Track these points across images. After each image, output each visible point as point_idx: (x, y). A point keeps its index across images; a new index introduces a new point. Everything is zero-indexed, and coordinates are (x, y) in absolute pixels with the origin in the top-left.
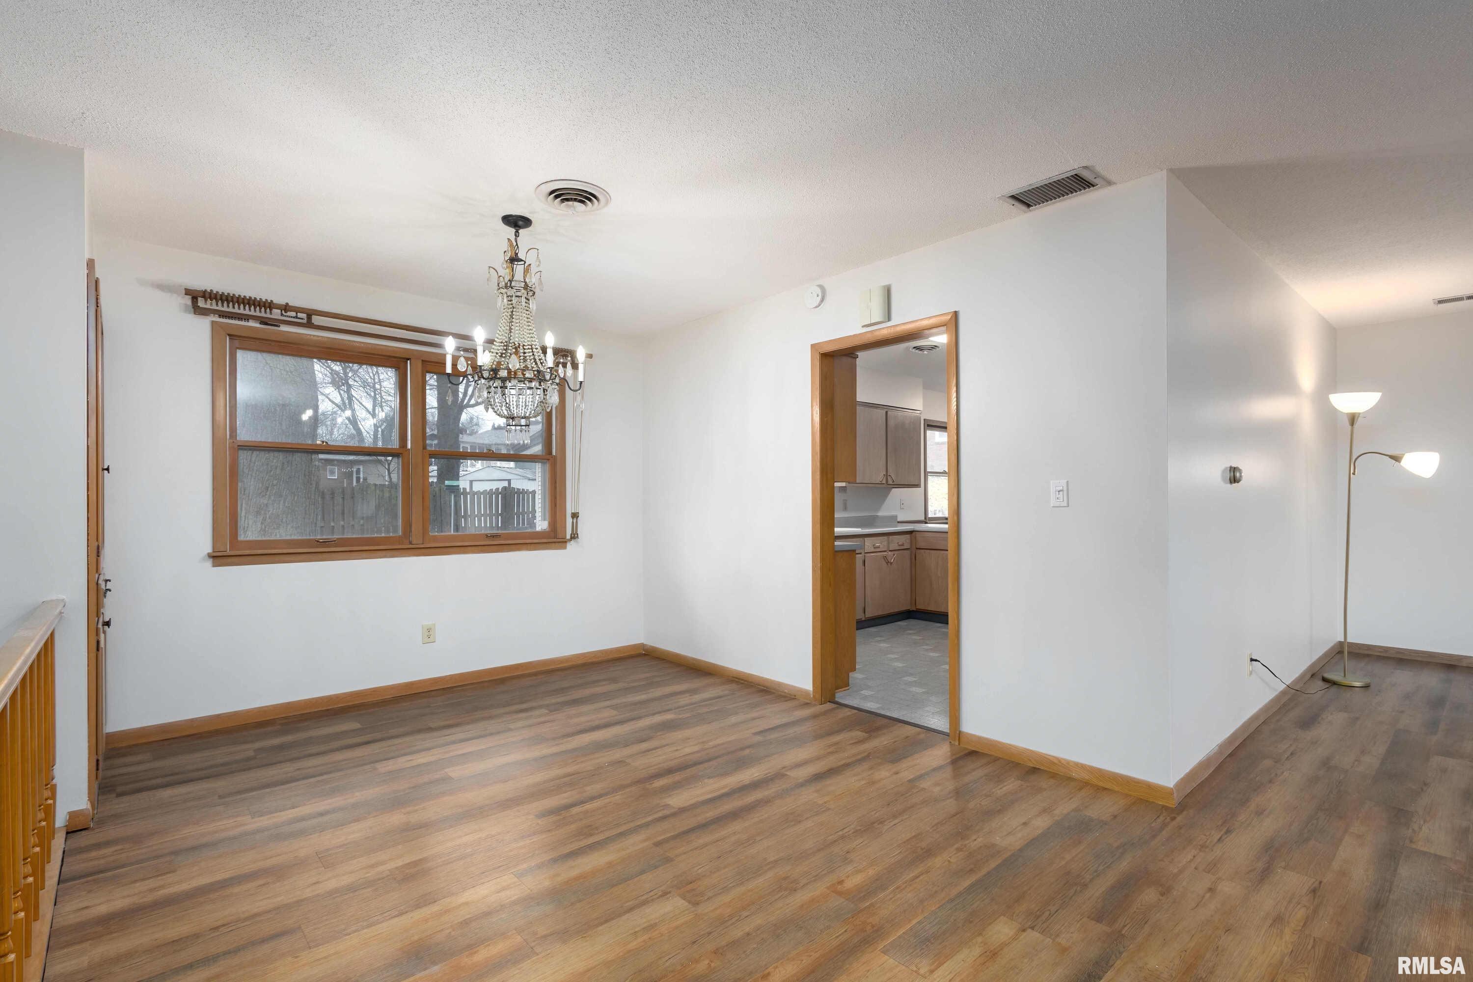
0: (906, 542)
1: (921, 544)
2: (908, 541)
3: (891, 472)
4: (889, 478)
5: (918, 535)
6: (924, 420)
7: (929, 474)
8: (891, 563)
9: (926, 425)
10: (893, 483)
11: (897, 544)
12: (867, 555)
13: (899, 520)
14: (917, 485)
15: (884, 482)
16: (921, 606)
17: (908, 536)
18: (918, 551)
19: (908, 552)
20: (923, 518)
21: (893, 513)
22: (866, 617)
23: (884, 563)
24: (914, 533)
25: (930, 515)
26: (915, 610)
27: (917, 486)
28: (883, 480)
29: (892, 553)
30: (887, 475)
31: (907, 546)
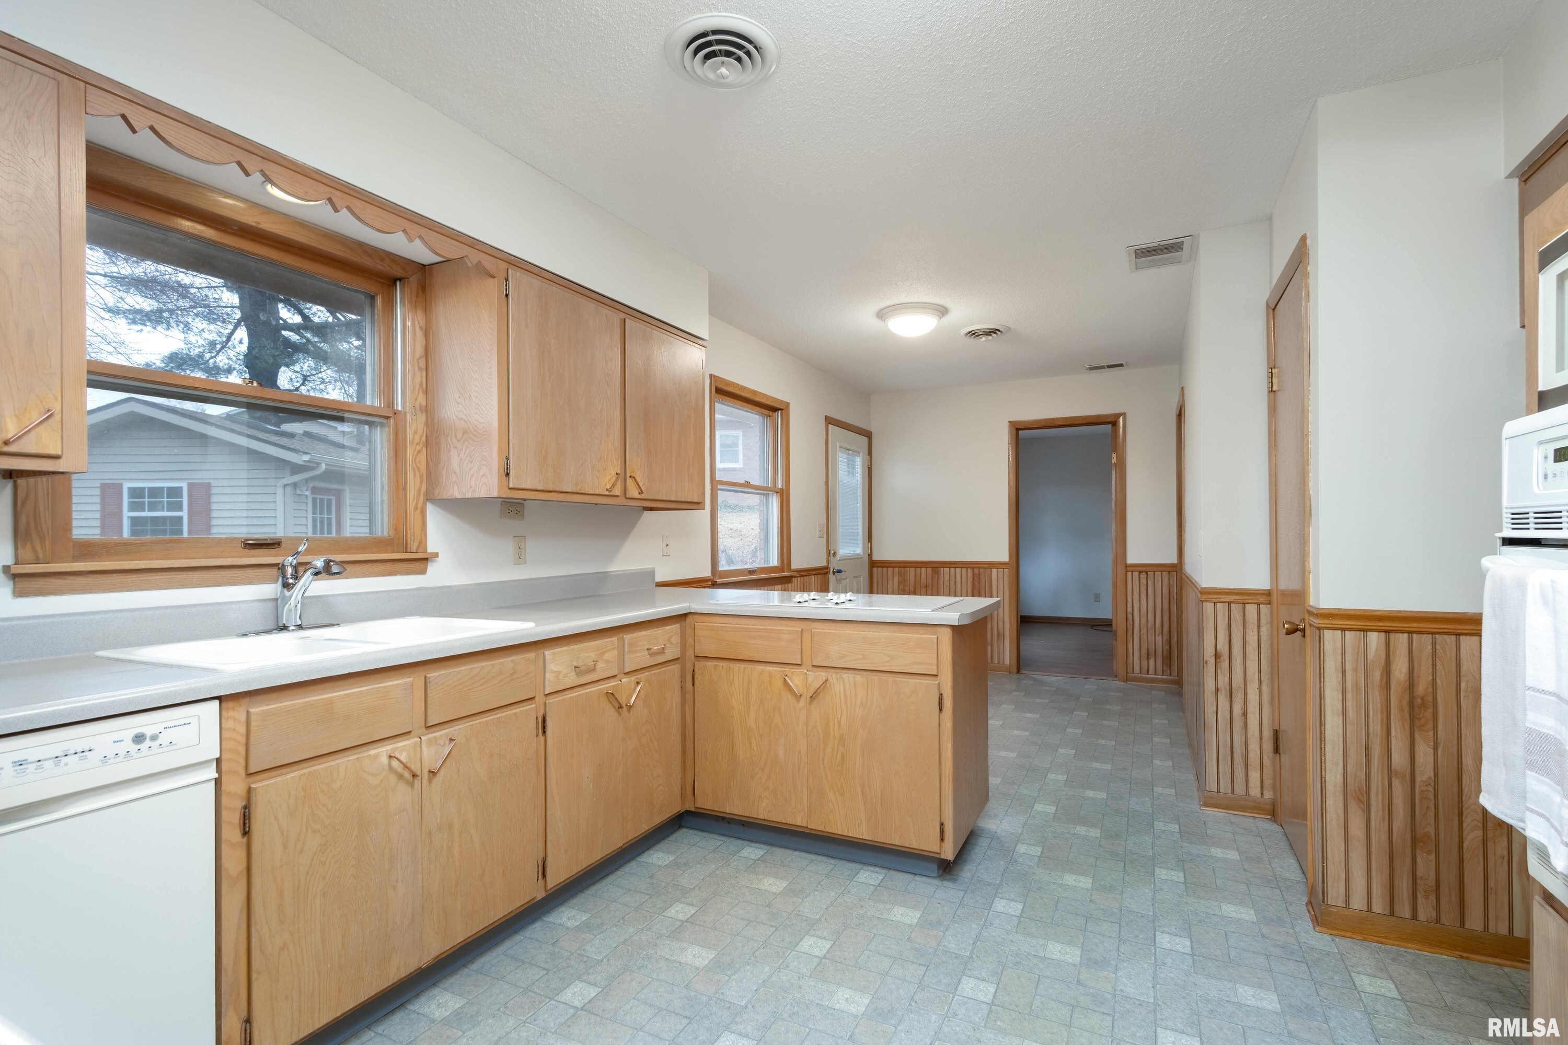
0: (671, 643)
1: (707, 647)
2: (676, 639)
3: (637, 465)
4: (630, 482)
5: (701, 624)
6: (711, 376)
7: (719, 487)
8: (630, 708)
9: (713, 390)
10: (639, 496)
11: (646, 652)
12: (551, 700)
13: (659, 578)
14: (698, 503)
15: (617, 491)
16: (705, 802)
17: (675, 628)
18: (700, 664)
19: (675, 668)
20: (707, 573)
21: (647, 566)
22: (549, 887)
23: (611, 712)
24: (690, 619)
25: (723, 566)
26: (693, 809)
27: (697, 505)
28: (613, 485)
29: (633, 678)
30: (623, 476)
31: (672, 652)
